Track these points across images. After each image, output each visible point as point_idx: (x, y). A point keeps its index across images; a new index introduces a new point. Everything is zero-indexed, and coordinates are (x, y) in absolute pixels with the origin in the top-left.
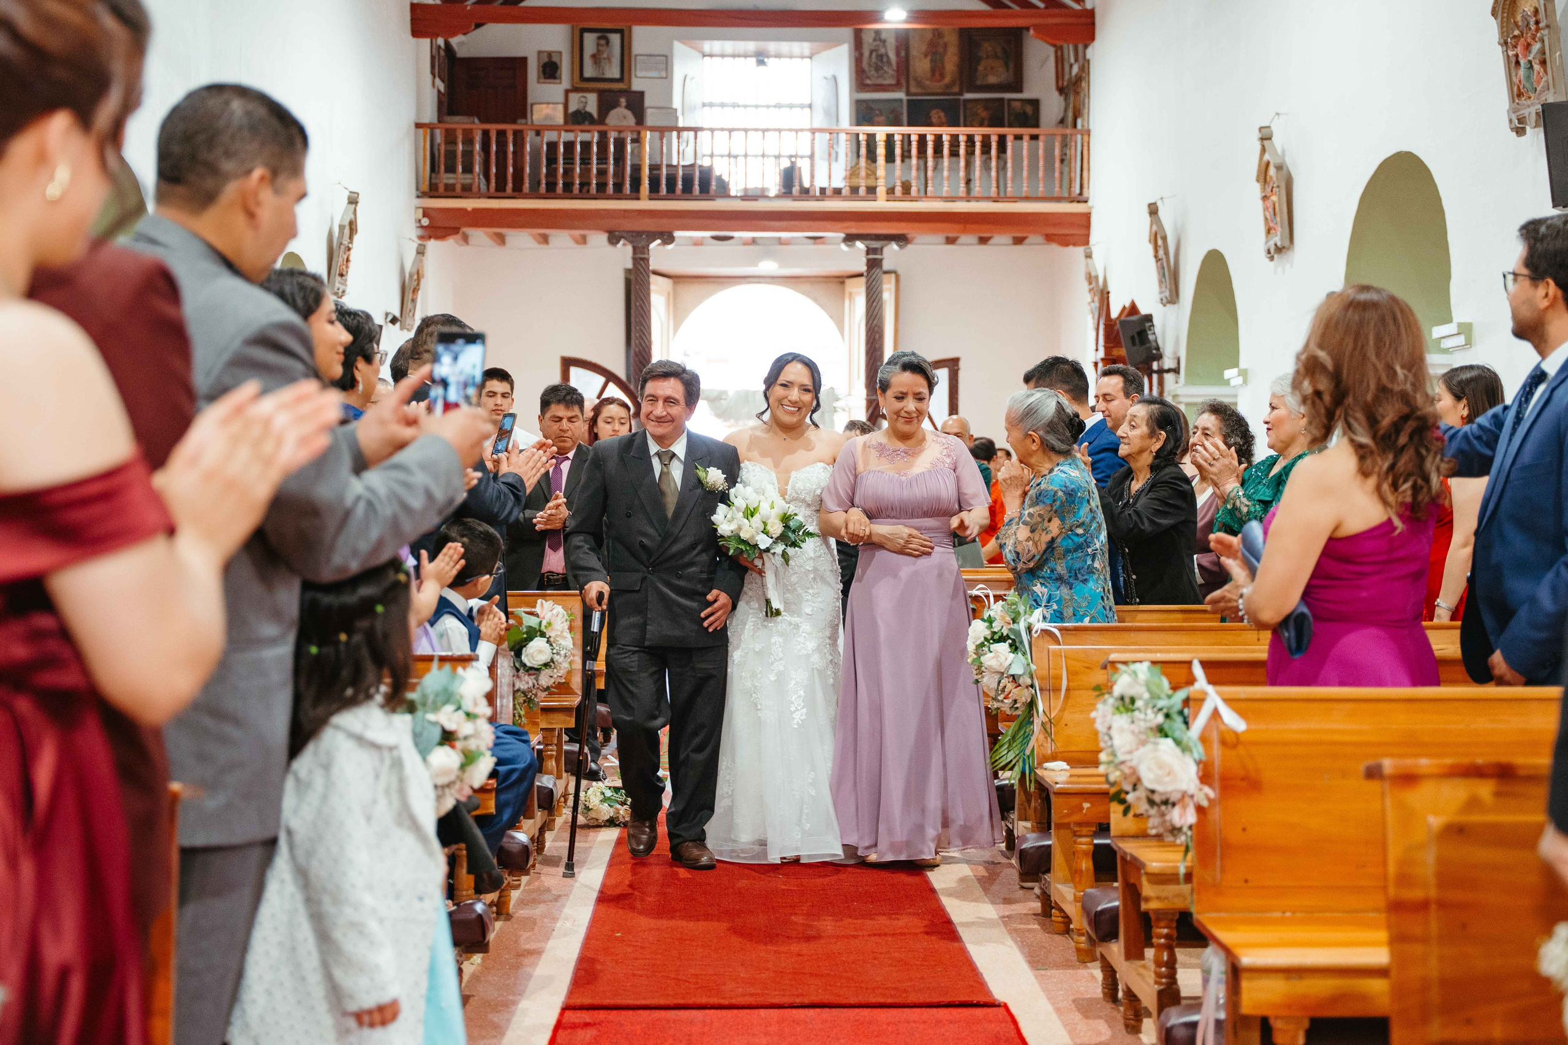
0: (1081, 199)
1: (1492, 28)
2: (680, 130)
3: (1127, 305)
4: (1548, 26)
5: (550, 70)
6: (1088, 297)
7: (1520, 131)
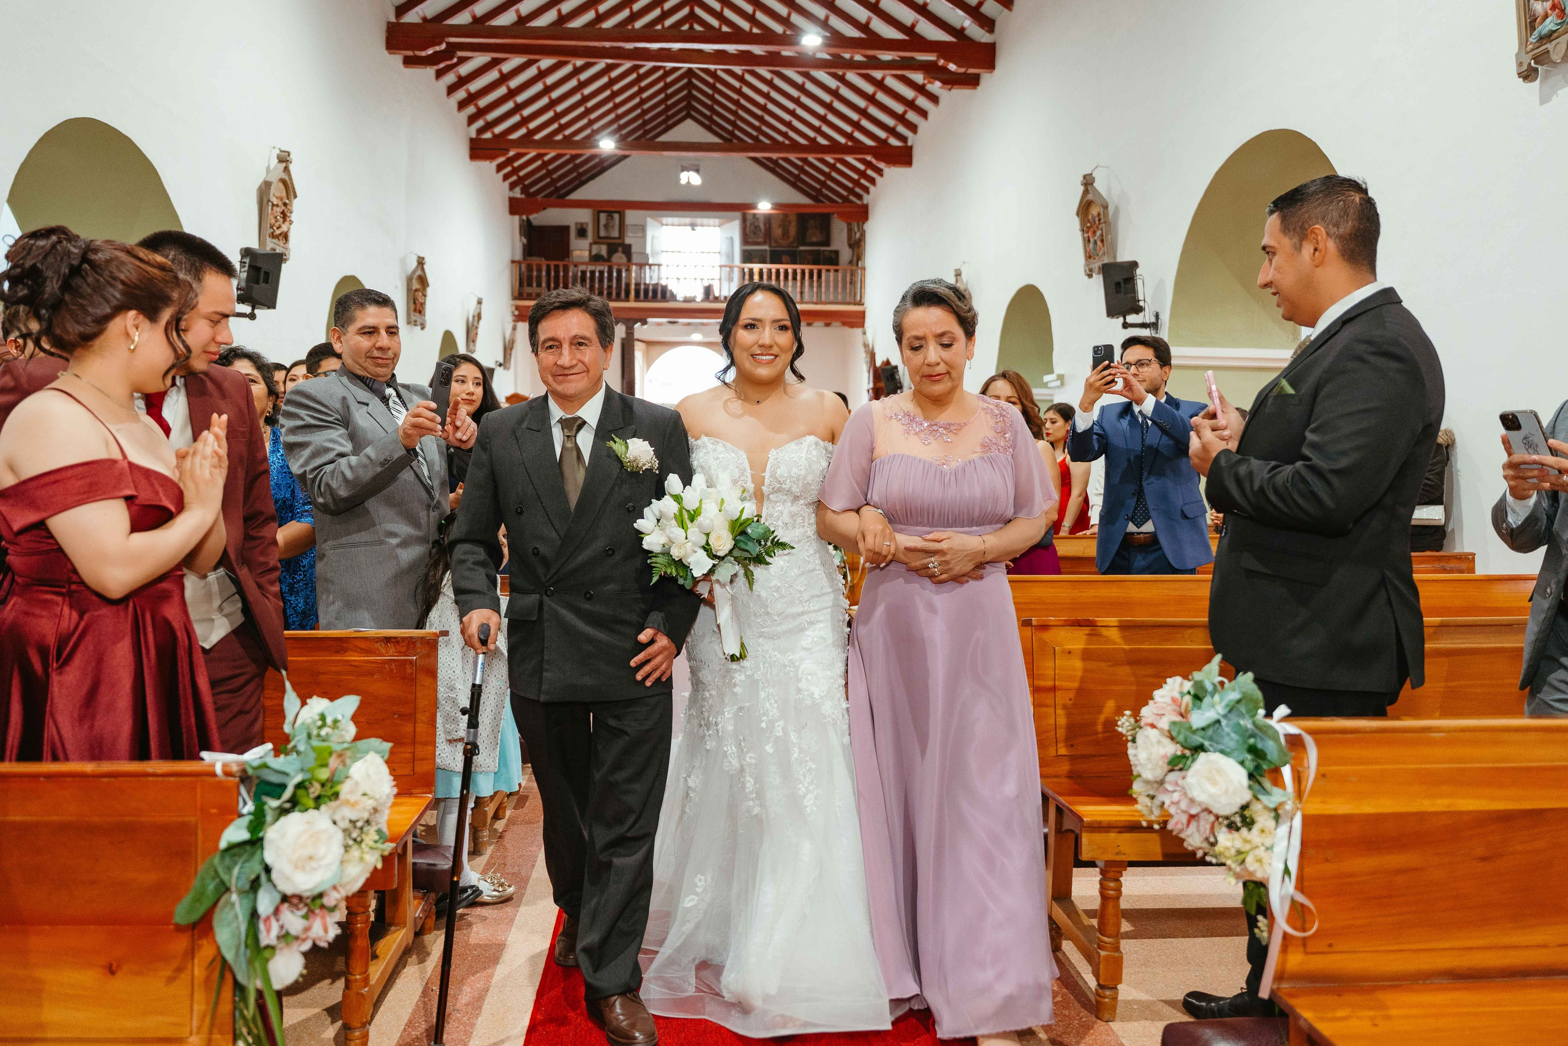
0: (861, 303)
1: (1076, 222)
2: (650, 266)
3: (885, 360)
4: (1105, 222)
5: (582, 232)
6: (864, 355)
7: (1090, 276)
